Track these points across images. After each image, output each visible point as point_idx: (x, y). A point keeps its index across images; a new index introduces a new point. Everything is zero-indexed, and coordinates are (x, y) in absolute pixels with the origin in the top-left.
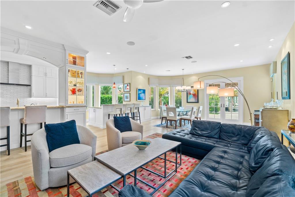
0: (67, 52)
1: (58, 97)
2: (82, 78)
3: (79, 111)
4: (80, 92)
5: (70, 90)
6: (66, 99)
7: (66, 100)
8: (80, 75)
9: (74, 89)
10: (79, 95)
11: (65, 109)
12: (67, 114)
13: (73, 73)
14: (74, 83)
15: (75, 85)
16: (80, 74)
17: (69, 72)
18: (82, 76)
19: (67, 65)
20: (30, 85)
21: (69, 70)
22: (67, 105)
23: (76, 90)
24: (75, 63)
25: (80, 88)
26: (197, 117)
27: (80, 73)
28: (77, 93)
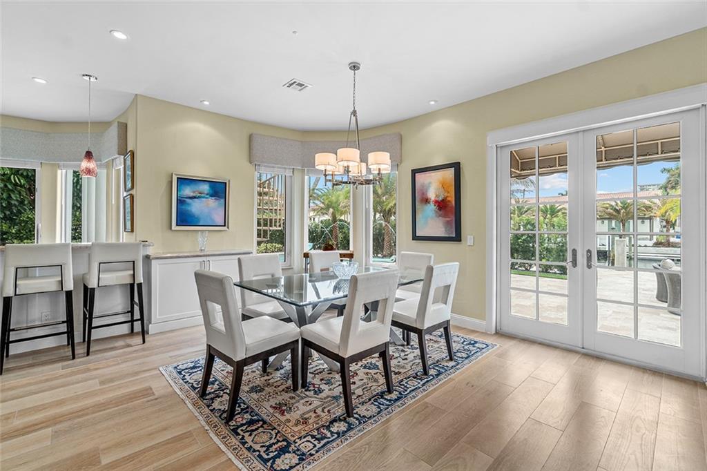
26: (418, 326)
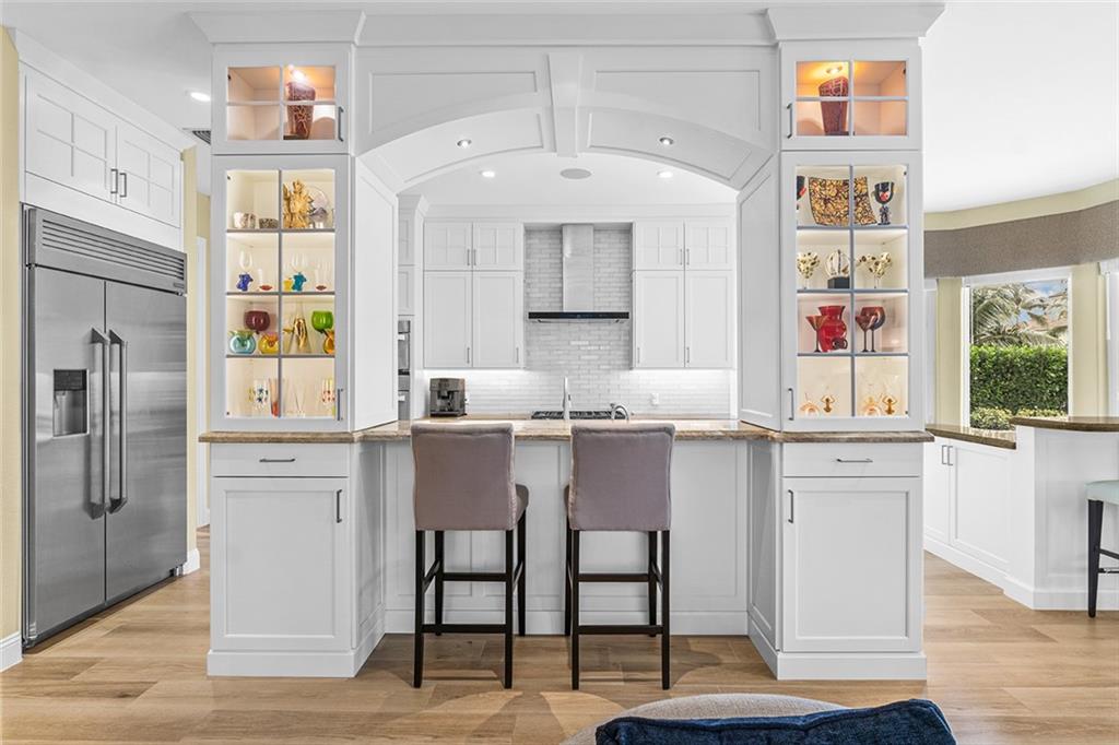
0: (789, 55)
1: (736, 366)
2: (885, 222)
3: (868, 470)
4: (873, 328)
5: (810, 319)
6: (786, 386)
7: (786, 392)
8: (876, 207)
9: (833, 313)
10: (869, 348)
11: (776, 449)
12: (788, 484)
13: (826, 201)
14: (831, 268)
15: (841, 283)
16: (872, 199)
17: (799, 196)
18: (884, 213)
19: (786, 144)
20: (625, 315)
21: (800, 180)
22: (789, 427)
23: (848, 318)
24: (835, 121)
25: (875, 301)
27: (871, 189)
28: (855, 336)
